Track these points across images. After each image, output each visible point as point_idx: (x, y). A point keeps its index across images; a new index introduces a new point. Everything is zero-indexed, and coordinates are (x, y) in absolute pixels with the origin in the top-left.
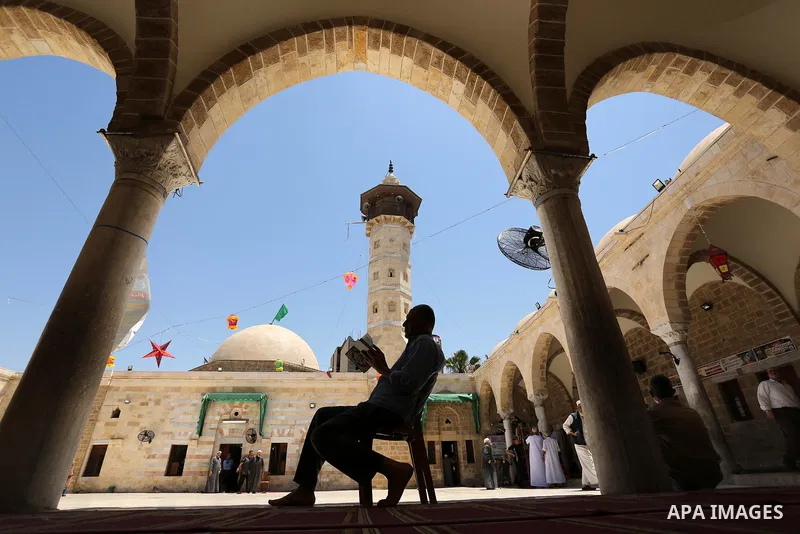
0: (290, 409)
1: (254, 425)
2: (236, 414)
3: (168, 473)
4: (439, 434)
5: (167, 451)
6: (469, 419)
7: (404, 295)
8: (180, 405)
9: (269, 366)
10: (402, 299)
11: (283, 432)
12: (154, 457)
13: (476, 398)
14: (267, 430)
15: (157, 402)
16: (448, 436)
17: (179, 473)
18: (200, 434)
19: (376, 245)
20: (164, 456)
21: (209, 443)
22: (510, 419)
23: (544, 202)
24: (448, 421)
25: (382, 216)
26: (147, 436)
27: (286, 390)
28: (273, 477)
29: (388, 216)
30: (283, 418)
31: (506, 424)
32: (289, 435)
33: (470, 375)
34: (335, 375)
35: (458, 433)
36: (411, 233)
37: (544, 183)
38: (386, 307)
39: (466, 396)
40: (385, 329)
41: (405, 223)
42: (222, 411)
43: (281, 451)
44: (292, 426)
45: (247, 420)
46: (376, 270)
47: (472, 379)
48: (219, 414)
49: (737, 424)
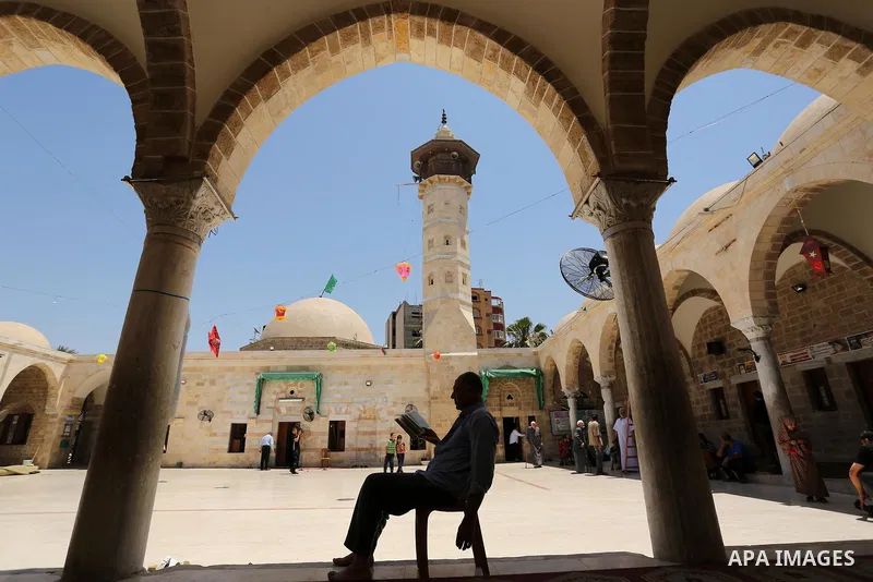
0: (346, 387)
1: (311, 403)
2: (292, 392)
3: (231, 450)
4: (501, 410)
5: (228, 429)
6: (531, 395)
7: (462, 264)
8: (236, 385)
9: (320, 343)
10: (460, 269)
11: (341, 409)
12: (215, 435)
13: (540, 374)
14: (324, 408)
15: (213, 383)
16: (510, 412)
17: (242, 450)
18: (258, 413)
19: (430, 209)
20: (224, 434)
21: (267, 421)
22: (575, 397)
23: (613, 235)
24: (510, 397)
25: (436, 176)
26: (207, 415)
27: (341, 368)
28: (333, 453)
29: (442, 176)
30: (339, 396)
31: (571, 403)
32: (346, 413)
33: (534, 350)
34: (390, 351)
35: (520, 409)
36: (469, 194)
37: (613, 214)
38: (442, 278)
39: (529, 371)
40: (442, 303)
41: (462, 183)
42: (278, 390)
43: (340, 428)
44: (349, 404)
45: (303, 399)
46: (430, 237)
47: (536, 354)
48: (274, 393)
49: (819, 414)
